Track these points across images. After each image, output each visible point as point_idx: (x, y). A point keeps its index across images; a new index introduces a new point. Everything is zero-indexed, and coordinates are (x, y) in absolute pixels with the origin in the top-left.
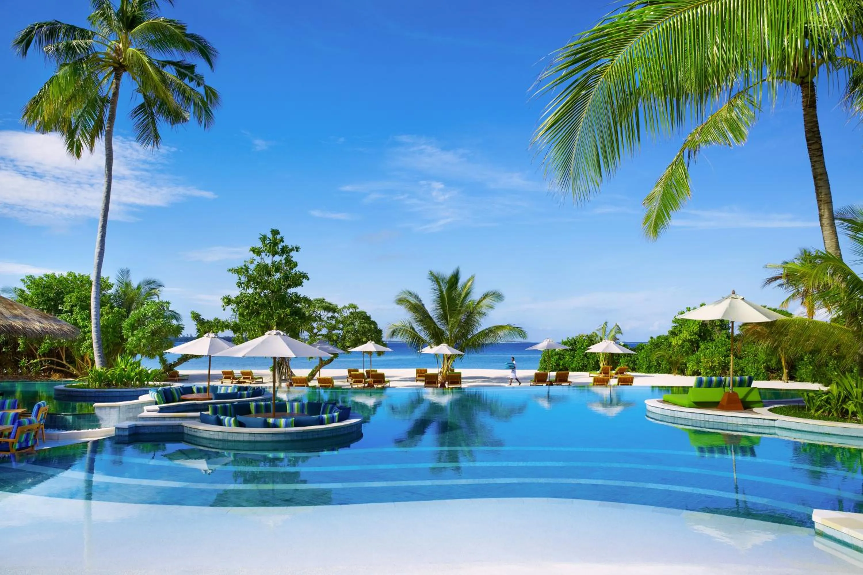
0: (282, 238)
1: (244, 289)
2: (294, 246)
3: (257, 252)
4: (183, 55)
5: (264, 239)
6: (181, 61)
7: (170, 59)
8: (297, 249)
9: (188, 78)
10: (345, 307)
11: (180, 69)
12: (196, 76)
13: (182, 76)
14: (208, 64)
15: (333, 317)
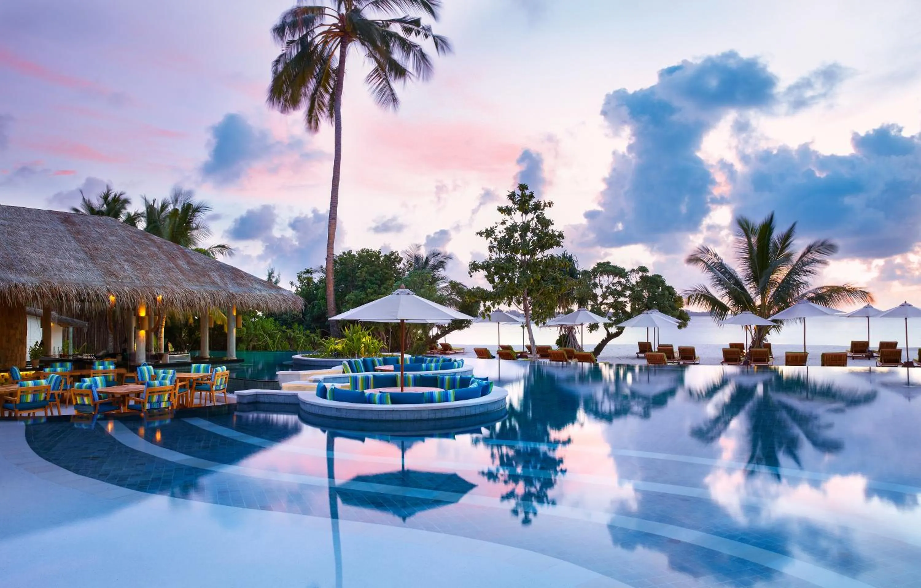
0: (532, 193)
1: (497, 253)
2: (547, 201)
3: (507, 211)
4: (405, 12)
5: (512, 196)
6: (404, 18)
7: (393, 17)
8: (550, 204)
9: (414, 32)
10: (633, 270)
11: (405, 25)
12: (423, 28)
13: (408, 31)
14: (431, 15)
15: (620, 282)
